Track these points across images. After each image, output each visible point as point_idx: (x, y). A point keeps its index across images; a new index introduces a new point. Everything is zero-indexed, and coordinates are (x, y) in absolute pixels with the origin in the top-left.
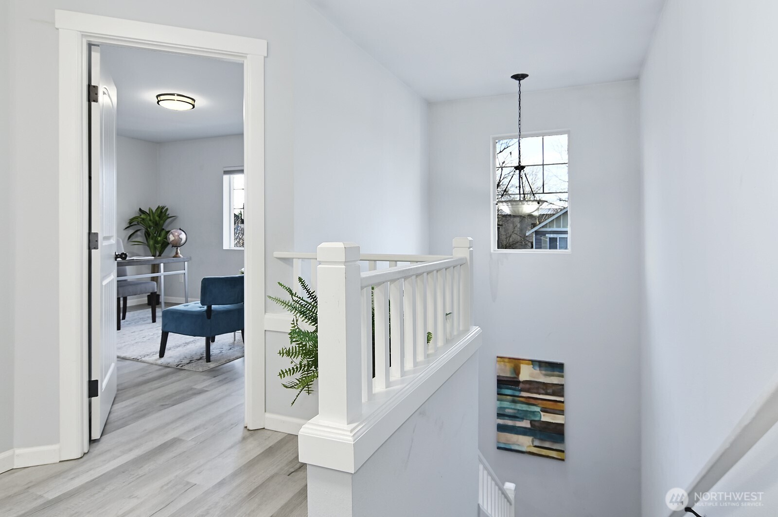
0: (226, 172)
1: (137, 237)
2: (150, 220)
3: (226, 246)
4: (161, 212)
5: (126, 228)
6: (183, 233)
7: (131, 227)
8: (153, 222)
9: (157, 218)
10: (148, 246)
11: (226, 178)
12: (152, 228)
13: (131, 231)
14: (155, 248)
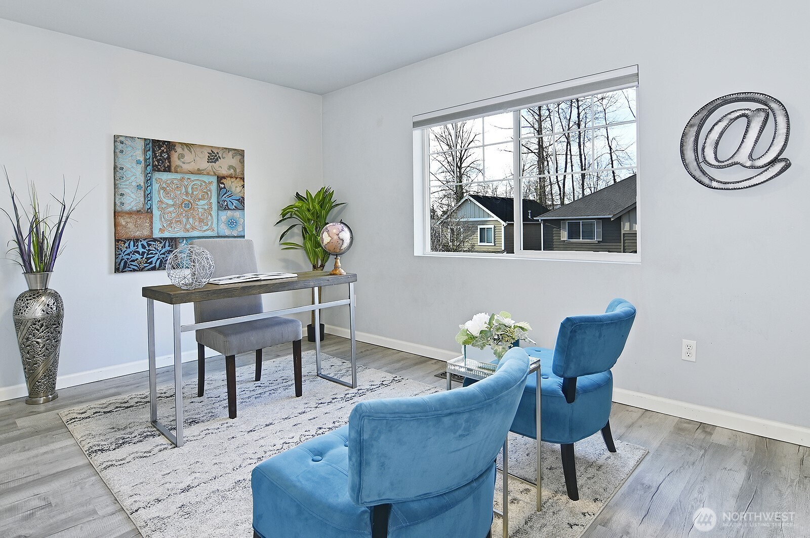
0: (416, 124)
1: (292, 236)
2: (309, 210)
3: (418, 252)
4: (324, 198)
5: (277, 223)
6: (346, 229)
7: (283, 222)
8: (313, 214)
9: (317, 207)
10: (306, 250)
11: (417, 133)
12: (312, 222)
13: (284, 227)
14: (315, 254)
